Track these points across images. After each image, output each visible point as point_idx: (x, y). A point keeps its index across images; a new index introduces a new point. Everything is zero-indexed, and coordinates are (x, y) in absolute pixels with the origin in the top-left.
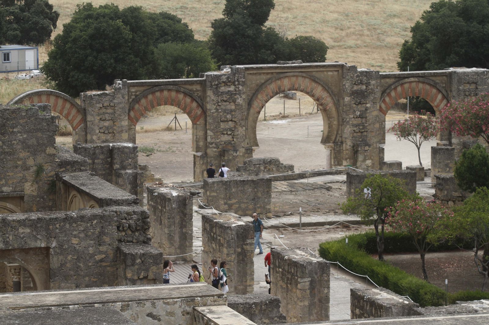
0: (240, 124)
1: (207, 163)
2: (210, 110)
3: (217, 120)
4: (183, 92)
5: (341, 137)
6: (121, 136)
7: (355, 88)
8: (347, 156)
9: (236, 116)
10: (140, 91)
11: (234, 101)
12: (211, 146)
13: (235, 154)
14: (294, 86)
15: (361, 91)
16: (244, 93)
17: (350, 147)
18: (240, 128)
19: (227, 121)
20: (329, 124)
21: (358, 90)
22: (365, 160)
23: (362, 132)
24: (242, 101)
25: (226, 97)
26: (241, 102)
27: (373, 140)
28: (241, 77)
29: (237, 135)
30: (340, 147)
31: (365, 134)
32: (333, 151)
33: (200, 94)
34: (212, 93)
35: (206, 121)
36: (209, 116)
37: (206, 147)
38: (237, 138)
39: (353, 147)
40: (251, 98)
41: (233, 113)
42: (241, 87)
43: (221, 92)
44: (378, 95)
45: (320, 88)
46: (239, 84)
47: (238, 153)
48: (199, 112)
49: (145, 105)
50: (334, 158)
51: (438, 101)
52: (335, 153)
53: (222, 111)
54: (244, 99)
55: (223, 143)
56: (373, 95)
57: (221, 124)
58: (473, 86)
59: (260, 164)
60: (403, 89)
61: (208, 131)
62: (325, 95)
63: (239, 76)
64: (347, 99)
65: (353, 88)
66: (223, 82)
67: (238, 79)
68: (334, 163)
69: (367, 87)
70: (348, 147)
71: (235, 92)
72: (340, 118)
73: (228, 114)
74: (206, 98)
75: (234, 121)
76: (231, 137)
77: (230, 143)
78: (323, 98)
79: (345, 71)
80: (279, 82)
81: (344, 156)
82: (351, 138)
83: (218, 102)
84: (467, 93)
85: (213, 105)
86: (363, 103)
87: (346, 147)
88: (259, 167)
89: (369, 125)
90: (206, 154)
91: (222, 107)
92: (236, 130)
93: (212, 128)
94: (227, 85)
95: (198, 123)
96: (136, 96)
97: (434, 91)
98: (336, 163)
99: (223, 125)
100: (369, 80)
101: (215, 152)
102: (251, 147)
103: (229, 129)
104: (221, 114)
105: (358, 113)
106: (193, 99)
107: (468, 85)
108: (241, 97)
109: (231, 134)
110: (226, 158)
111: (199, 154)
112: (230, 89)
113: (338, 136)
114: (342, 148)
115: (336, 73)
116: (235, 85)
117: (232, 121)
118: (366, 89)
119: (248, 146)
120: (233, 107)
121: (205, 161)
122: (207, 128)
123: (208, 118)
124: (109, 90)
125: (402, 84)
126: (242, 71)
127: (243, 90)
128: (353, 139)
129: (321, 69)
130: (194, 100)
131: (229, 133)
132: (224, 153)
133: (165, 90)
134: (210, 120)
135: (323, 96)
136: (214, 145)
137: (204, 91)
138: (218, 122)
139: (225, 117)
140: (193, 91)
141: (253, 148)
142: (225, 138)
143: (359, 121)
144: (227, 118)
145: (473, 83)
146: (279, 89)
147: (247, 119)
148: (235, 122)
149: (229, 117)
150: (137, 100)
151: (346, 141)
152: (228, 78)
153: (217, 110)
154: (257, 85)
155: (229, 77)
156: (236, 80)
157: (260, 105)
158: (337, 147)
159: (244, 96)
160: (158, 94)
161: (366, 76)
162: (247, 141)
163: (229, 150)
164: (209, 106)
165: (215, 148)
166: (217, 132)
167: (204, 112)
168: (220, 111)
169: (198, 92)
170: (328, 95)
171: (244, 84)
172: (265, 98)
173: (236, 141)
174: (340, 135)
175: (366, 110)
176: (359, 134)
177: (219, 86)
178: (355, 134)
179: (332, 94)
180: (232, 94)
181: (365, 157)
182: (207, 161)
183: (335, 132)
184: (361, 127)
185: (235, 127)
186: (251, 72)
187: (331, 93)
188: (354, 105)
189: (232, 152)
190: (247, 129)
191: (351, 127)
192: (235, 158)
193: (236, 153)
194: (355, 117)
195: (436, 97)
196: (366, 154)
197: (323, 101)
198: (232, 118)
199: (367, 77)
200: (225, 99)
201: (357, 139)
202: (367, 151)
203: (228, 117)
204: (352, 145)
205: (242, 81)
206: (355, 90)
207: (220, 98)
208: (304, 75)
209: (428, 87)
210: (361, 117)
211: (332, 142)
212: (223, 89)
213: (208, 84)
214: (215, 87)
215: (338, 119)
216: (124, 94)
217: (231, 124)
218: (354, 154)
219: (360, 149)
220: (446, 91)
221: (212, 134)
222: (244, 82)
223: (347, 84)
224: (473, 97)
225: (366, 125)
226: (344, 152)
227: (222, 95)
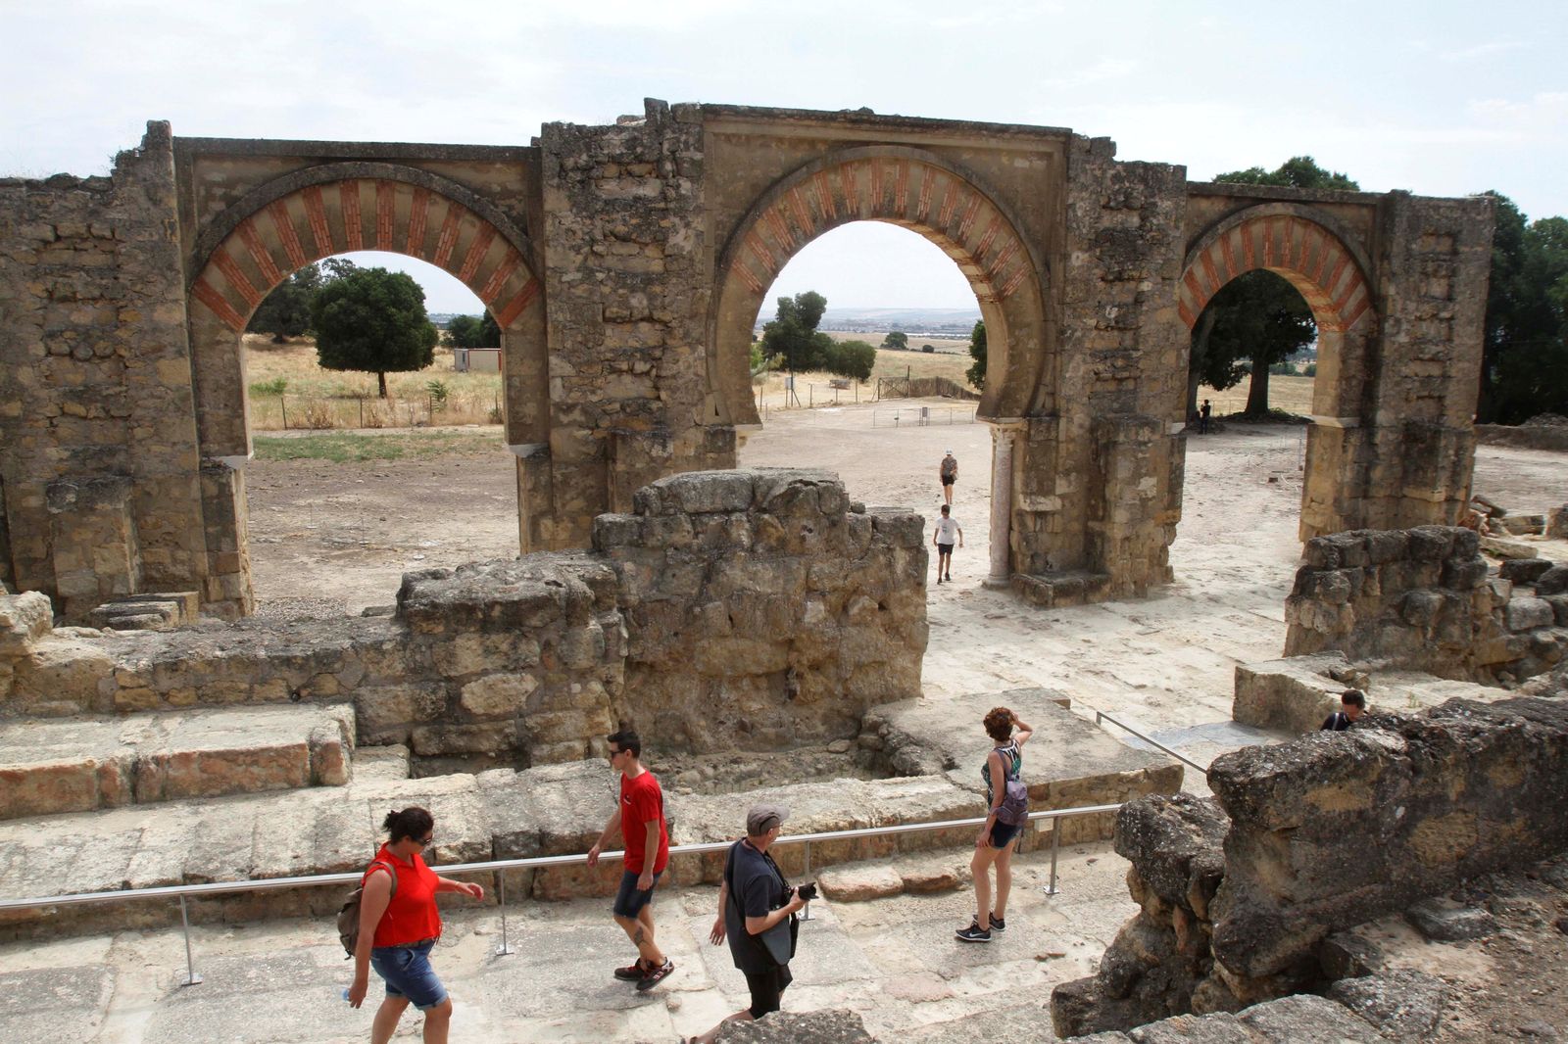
0: (686, 335)
1: (552, 485)
2: (559, 271)
3: (588, 314)
4: (446, 197)
5: (1053, 394)
6: (157, 371)
7: (1108, 221)
8: (1070, 463)
9: (667, 300)
10: (247, 181)
11: (660, 241)
12: (565, 419)
13: (657, 451)
14: (892, 201)
15: (1126, 231)
16: (699, 210)
17: (1081, 431)
18: (686, 350)
19: (630, 320)
20: (1012, 348)
21: (1114, 230)
22: (1136, 477)
23: (1121, 380)
24: (692, 240)
25: (625, 223)
26: (688, 246)
27: (1155, 409)
28: (686, 143)
29: (674, 377)
30: (1048, 429)
31: (1130, 385)
32: (1021, 444)
33: (518, 208)
34: (566, 204)
35: (544, 318)
36: (555, 297)
37: (548, 423)
38: (673, 390)
39: (1092, 430)
40: (730, 238)
41: (657, 289)
42: (686, 186)
43: (607, 202)
44: (1180, 250)
45: (986, 214)
46: (677, 173)
47: (671, 448)
48: (517, 280)
49: (275, 241)
50: (1027, 469)
52: (1030, 452)
53: (609, 277)
54: (699, 235)
55: (617, 406)
56: (1163, 250)
57: (609, 332)
58: (1445, 245)
60: (1248, 241)
61: (553, 360)
62: (1003, 241)
63: (679, 141)
64: (1078, 258)
65: (1099, 218)
66: (615, 160)
67: (673, 153)
68: (1026, 484)
69: (1143, 219)
70: (1075, 431)
71: (662, 205)
72: (1051, 325)
73: (633, 290)
74: (543, 221)
75: (660, 321)
76: (648, 383)
77: (642, 406)
78: (996, 254)
79: (1075, 155)
80: (836, 180)
81: (1061, 461)
82: (1085, 399)
83: (593, 241)
84: (1430, 269)
85: (572, 254)
86: (1131, 279)
87: (1068, 430)
88: (724, 529)
89: (1146, 354)
90: (547, 449)
91: (610, 261)
92: (669, 355)
93: (569, 344)
94: (630, 174)
95: (515, 326)
96: (231, 201)
97: (1335, 253)
98: (1034, 486)
99: (613, 337)
100: (1153, 196)
101: (585, 442)
102: (731, 425)
103: (641, 351)
104: (606, 290)
105: (1113, 313)
106: (491, 229)
107: (1432, 240)
108: (687, 225)
109: (647, 373)
110: (620, 467)
112: (641, 191)
113: (1043, 390)
114: (1053, 434)
115: (1040, 164)
116: (662, 177)
117: (650, 319)
118: (1141, 227)
119: (717, 420)
120: (657, 266)
121: (543, 479)
122: (550, 345)
123: (552, 306)
125: (1247, 223)
126: (691, 120)
127: (696, 197)
128: (1093, 401)
129: (993, 143)
130: (496, 230)
131: (641, 367)
132: (615, 447)
133: (366, 180)
134: (558, 314)
135: (997, 247)
136: (577, 415)
137: (535, 195)
138: (594, 324)
139: (624, 303)
140: (490, 194)
142: (628, 388)
143: (1111, 340)
144: (631, 308)
145: (1449, 234)
146: (839, 205)
147: (715, 317)
148: (665, 324)
149: (638, 301)
150: (231, 219)
151: (1068, 410)
152: (632, 144)
153: (588, 273)
154: (754, 187)
155: (635, 139)
156: (666, 152)
157: (767, 264)
158: (1039, 432)
159: (699, 223)
160: (332, 197)
161: (1144, 180)
162: (710, 400)
163: (635, 433)
164: (552, 258)
165: (581, 426)
166: (590, 363)
167: (538, 283)
168: (600, 276)
169: (513, 202)
170: (1012, 241)
171: (698, 174)
172: (785, 239)
173: (670, 401)
174: (1050, 389)
175: (1139, 301)
176: (1112, 386)
177: (595, 173)
178: (1098, 387)
179: (1026, 239)
180: (649, 212)
181: (1138, 467)
182: (552, 477)
183: (1032, 380)
184: (1120, 363)
185: (664, 343)
186: (730, 129)
187: (1023, 234)
188: (1101, 284)
189: (646, 444)
190: (712, 355)
191: (1088, 359)
192: (657, 465)
193: (664, 447)
194: (1102, 325)
195: (1338, 276)
196: (1140, 455)
197: (995, 265)
198: (652, 307)
199: (1147, 185)
200: (621, 229)
201: (1105, 403)
202: (1145, 443)
203: (634, 302)
204: (1087, 424)
205: (693, 162)
206: (1106, 229)
207: (598, 223)
208: (931, 157)
209: (1316, 238)
210: (1121, 325)
211: (1019, 412)
213: (549, 163)
214: (578, 177)
215: (1044, 333)
216: (155, 186)
217: (647, 334)
218: (1097, 455)
219: (1121, 438)
220: (1370, 257)
221: (568, 369)
222: (697, 165)
223: (1082, 205)
224: (1444, 282)
225: (1135, 354)
226: (1062, 446)
227: (608, 213)
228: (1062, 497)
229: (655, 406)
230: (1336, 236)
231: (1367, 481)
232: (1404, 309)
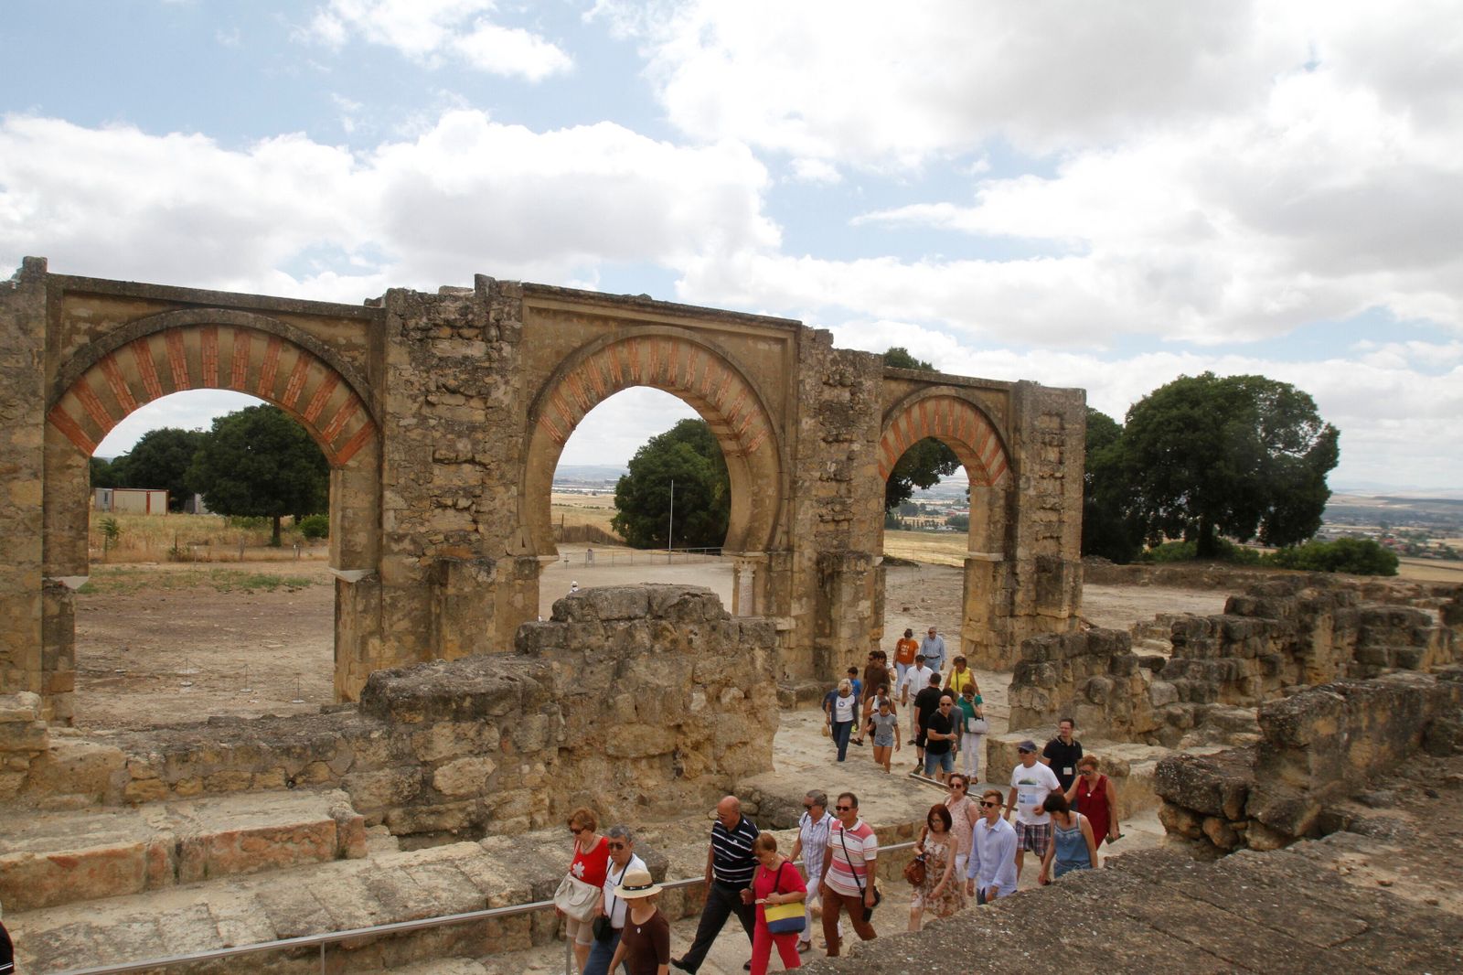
0: (502, 476)
1: (382, 607)
2: (397, 417)
3: (420, 455)
4: (298, 346)
5: (788, 533)
6: (9, 492)
7: (828, 394)
8: (801, 590)
9: (488, 446)
10: (112, 319)
11: (484, 396)
12: (395, 547)
13: (482, 577)
14: (666, 371)
15: (841, 404)
16: (516, 370)
17: (810, 564)
18: (502, 489)
19: (456, 462)
20: (755, 494)
21: (832, 401)
22: (856, 600)
23: (837, 522)
24: (511, 394)
25: (456, 378)
26: (506, 401)
27: (863, 545)
28: (509, 314)
29: (491, 512)
30: (785, 561)
31: (845, 526)
32: (762, 575)
33: (361, 359)
34: (406, 358)
35: (380, 457)
36: (393, 438)
37: (380, 550)
38: (490, 524)
39: (818, 563)
40: (540, 395)
41: (480, 436)
42: (507, 350)
43: (440, 359)
44: (879, 420)
45: (736, 386)
46: (500, 338)
47: (494, 574)
48: (356, 423)
49: (135, 375)
50: (770, 595)
52: (766, 581)
53: (439, 423)
54: (516, 391)
55: (441, 537)
56: (867, 419)
57: (436, 471)
58: (1055, 423)
59: (630, 619)
60: (924, 414)
61: (388, 494)
63: (502, 311)
64: (807, 423)
65: (822, 392)
66: (449, 323)
67: (498, 321)
68: (764, 606)
69: (852, 394)
70: (806, 563)
71: (487, 364)
72: (786, 476)
73: (460, 435)
74: (385, 372)
75: (480, 464)
76: (468, 517)
77: (464, 538)
78: (744, 417)
79: (804, 342)
80: (623, 352)
81: (794, 588)
82: (812, 538)
83: (428, 392)
84: (1047, 440)
85: (410, 401)
86: (846, 440)
87: (800, 562)
89: (857, 501)
90: (378, 575)
91: (442, 410)
92: (487, 494)
93: (402, 481)
94: (460, 336)
95: (351, 463)
96: (96, 336)
97: (982, 426)
98: (774, 609)
99: (441, 476)
100: (860, 377)
101: (412, 568)
102: (535, 555)
103: (464, 489)
104: (437, 435)
105: (832, 468)
106: (337, 375)
107: (1047, 419)
108: (507, 383)
109: (467, 509)
110: (451, 590)
111: (352, 576)
112: (469, 352)
113: (780, 530)
114: (789, 565)
115: (777, 348)
116: (487, 340)
117: (472, 461)
118: (851, 401)
119: (524, 551)
120: (479, 416)
121: (374, 602)
122: (385, 481)
123: (389, 447)
125: (923, 400)
126: (514, 295)
127: (515, 360)
128: (819, 539)
129: (743, 329)
130: (341, 377)
131: (463, 503)
132: (445, 573)
133: (225, 325)
134: (393, 453)
135: (744, 412)
136: (406, 544)
137: (379, 350)
138: (425, 463)
139: (451, 446)
140: (337, 345)
141: (540, 558)
142: (450, 521)
143: (830, 490)
144: (457, 452)
145: (1058, 415)
146: (625, 373)
147: (525, 462)
148: (484, 465)
149: (463, 446)
150: (97, 354)
151: (800, 546)
152: (464, 311)
153: (423, 420)
154: (558, 353)
155: (467, 307)
156: (492, 320)
157: (567, 418)
158: (777, 564)
159: (516, 381)
160: (193, 340)
161: (853, 364)
162: (519, 533)
163: (464, 562)
164: (392, 404)
165: (410, 554)
166: (420, 498)
167: (376, 426)
168: (432, 422)
169: (356, 353)
170: (757, 408)
171: (517, 339)
172: (582, 399)
173: (486, 533)
174: (785, 528)
175: (850, 459)
176: (831, 527)
177: (432, 333)
178: (822, 527)
180: (476, 369)
181: (856, 593)
182: (382, 600)
183: (771, 521)
184: (838, 508)
185: (484, 483)
186: (543, 304)
187: (764, 403)
188: (823, 444)
189: (473, 571)
190: (522, 494)
191: (815, 504)
192: (482, 590)
193: (489, 573)
194: (825, 477)
195: (985, 443)
196: (858, 583)
197: (742, 426)
198: (475, 451)
199: (855, 368)
200: (452, 383)
201: (827, 539)
202: (862, 573)
203: (460, 446)
204: (814, 558)
205: (513, 329)
206: (826, 401)
207: (433, 377)
208: (697, 338)
209: (970, 415)
210: (837, 478)
211: (761, 547)
212: (444, 347)
213: (394, 322)
214: (418, 335)
215: (780, 482)
216: (27, 317)
217: (470, 474)
218: (822, 583)
219: (845, 568)
220: (1007, 429)
221: (401, 503)
222: (518, 333)
223: (810, 382)
224: (1056, 450)
225: (849, 501)
226: (796, 575)
227: (442, 368)
228: (796, 618)
229: (474, 537)
230: (983, 414)
231: (1013, 603)
232: (1032, 470)
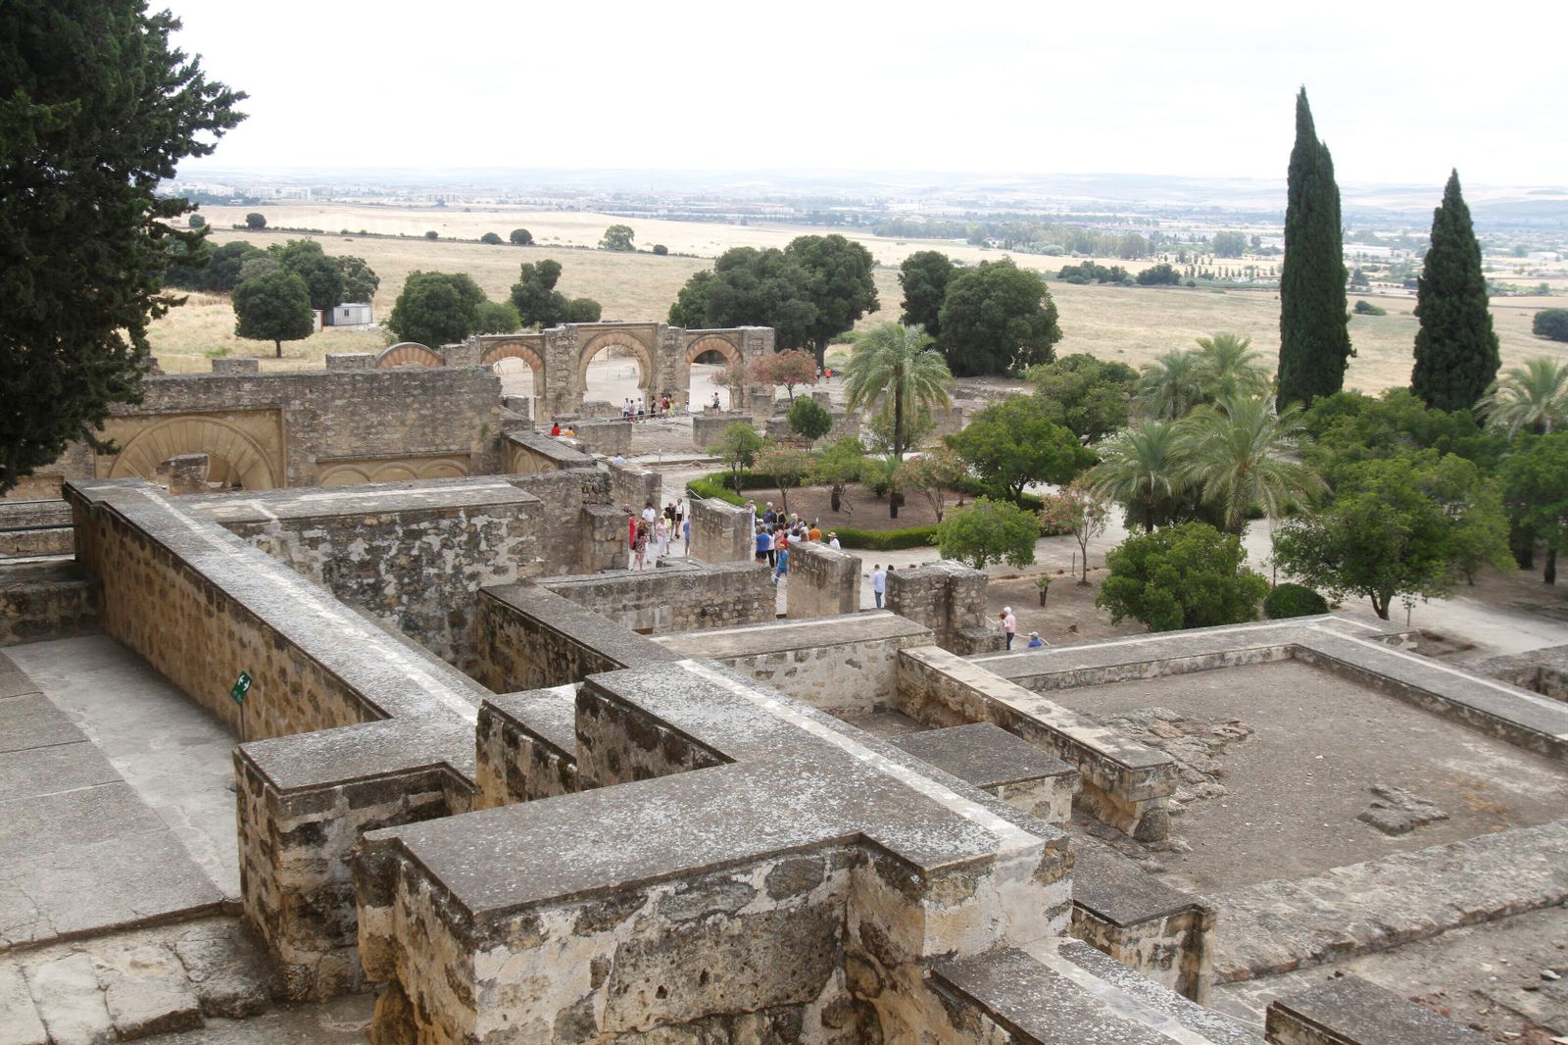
0: (574, 373)
1: (546, 405)
2: (547, 361)
3: (554, 369)
4: (526, 346)
5: (655, 383)
7: (667, 343)
9: (569, 366)
10: (491, 343)
11: (568, 353)
14: (616, 341)
15: (671, 345)
16: (576, 347)
18: (573, 376)
19: (563, 370)
20: (645, 375)
21: (669, 345)
23: (672, 379)
24: (574, 353)
25: (562, 350)
27: (680, 385)
28: (574, 333)
29: (571, 381)
31: (675, 380)
33: (540, 347)
34: (550, 347)
36: (548, 365)
37: (545, 391)
38: (571, 384)
40: (582, 350)
41: (567, 363)
42: (573, 342)
43: (558, 346)
44: (685, 348)
45: (638, 343)
46: (571, 339)
47: (572, 397)
48: (539, 362)
49: (495, 356)
51: (731, 353)
54: (576, 352)
55: (559, 388)
56: (681, 349)
57: (558, 372)
58: (760, 342)
60: (705, 344)
61: (546, 379)
63: (571, 333)
64: (660, 352)
66: (559, 337)
67: (571, 335)
71: (569, 346)
73: (563, 364)
74: (545, 350)
75: (568, 370)
76: (565, 383)
77: (565, 388)
79: (657, 329)
82: (663, 384)
83: (555, 354)
84: (756, 348)
85: (551, 357)
86: (673, 356)
89: (678, 373)
91: (559, 358)
92: (570, 377)
93: (549, 375)
94: (562, 340)
95: (539, 373)
96: (488, 347)
97: (729, 345)
99: (559, 374)
100: (677, 337)
101: (553, 396)
102: (582, 392)
103: (565, 376)
104: (558, 364)
105: (669, 363)
106: (533, 351)
107: (755, 341)
108: (574, 350)
109: (566, 381)
110: (562, 401)
112: (564, 343)
113: (653, 382)
115: (650, 331)
116: (568, 340)
117: (566, 369)
118: (675, 344)
119: (579, 391)
120: (568, 358)
121: (544, 403)
122: (545, 376)
124: (464, 343)
125: (704, 340)
127: (575, 344)
129: (639, 328)
130: (535, 351)
131: (564, 379)
132: (560, 397)
134: (546, 369)
135: (641, 349)
136: (550, 390)
137: (544, 345)
138: (555, 371)
139: (561, 366)
140: (534, 345)
142: (562, 384)
143: (668, 370)
144: (563, 367)
145: (761, 339)
146: (605, 343)
147: (580, 369)
150: (488, 352)
151: (658, 386)
152: (562, 334)
153: (554, 361)
154: (587, 340)
155: (564, 333)
156: (569, 335)
159: (576, 350)
160: (504, 346)
162: (577, 387)
163: (564, 394)
164: (547, 357)
165: (553, 392)
166: (554, 379)
167: (544, 362)
168: (557, 361)
169: (538, 345)
170: (644, 348)
171: (576, 339)
172: (593, 350)
173: (570, 387)
175: (675, 360)
176: (669, 381)
177: (556, 340)
178: (666, 381)
179: (647, 347)
180: (566, 347)
182: (546, 403)
183: (650, 379)
184: (671, 375)
185: (569, 374)
186: (583, 329)
188: (666, 357)
190: (577, 377)
191: (663, 374)
192: (570, 399)
193: (569, 396)
194: (666, 366)
195: (730, 351)
197: (640, 353)
198: (567, 367)
199: (675, 334)
205: (574, 337)
206: (666, 345)
207: (556, 350)
208: (625, 331)
209: (724, 342)
210: (671, 366)
211: (647, 387)
212: (559, 343)
213: (547, 338)
214: (553, 341)
215: (653, 369)
217: (565, 373)
220: (739, 345)
221: (550, 380)
223: (660, 340)
224: (760, 351)
227: (558, 348)
229: (568, 388)
230: (729, 341)
232: (748, 359)
